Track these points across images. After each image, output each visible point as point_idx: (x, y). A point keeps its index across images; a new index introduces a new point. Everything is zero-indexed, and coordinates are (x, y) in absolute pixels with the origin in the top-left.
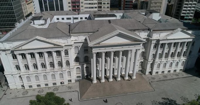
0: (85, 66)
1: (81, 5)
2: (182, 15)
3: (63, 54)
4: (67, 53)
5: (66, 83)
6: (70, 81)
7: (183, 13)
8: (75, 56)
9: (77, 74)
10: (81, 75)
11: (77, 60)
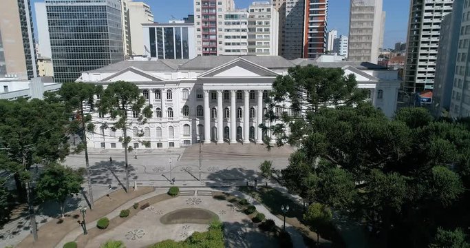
0: (198, 123)
1: (219, 46)
2: (418, 81)
3: (164, 95)
4: (170, 95)
5: (166, 146)
6: (172, 144)
7: (419, 78)
8: (184, 104)
9: (184, 135)
10: (190, 138)
11: (186, 110)
